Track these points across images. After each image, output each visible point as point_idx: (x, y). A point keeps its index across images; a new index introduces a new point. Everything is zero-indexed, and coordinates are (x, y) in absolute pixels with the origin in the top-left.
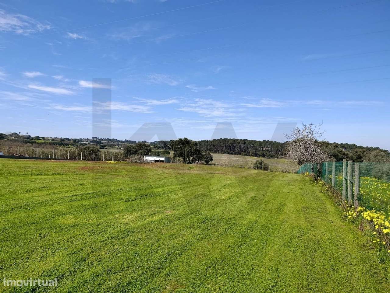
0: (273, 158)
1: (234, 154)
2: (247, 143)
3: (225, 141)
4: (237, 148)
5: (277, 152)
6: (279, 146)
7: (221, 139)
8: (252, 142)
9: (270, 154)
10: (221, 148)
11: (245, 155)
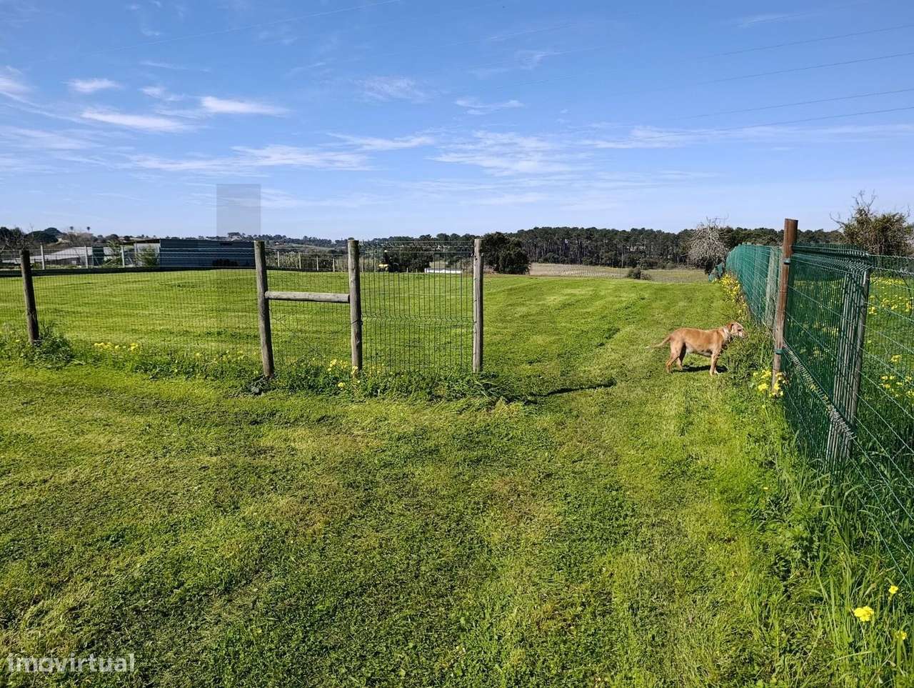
0: (652, 269)
1: (568, 263)
2: (597, 236)
3: (546, 233)
4: (574, 248)
5: (662, 254)
6: (667, 241)
7: (536, 228)
8: (606, 234)
9: (646, 259)
10: (538, 251)
11: (591, 263)
